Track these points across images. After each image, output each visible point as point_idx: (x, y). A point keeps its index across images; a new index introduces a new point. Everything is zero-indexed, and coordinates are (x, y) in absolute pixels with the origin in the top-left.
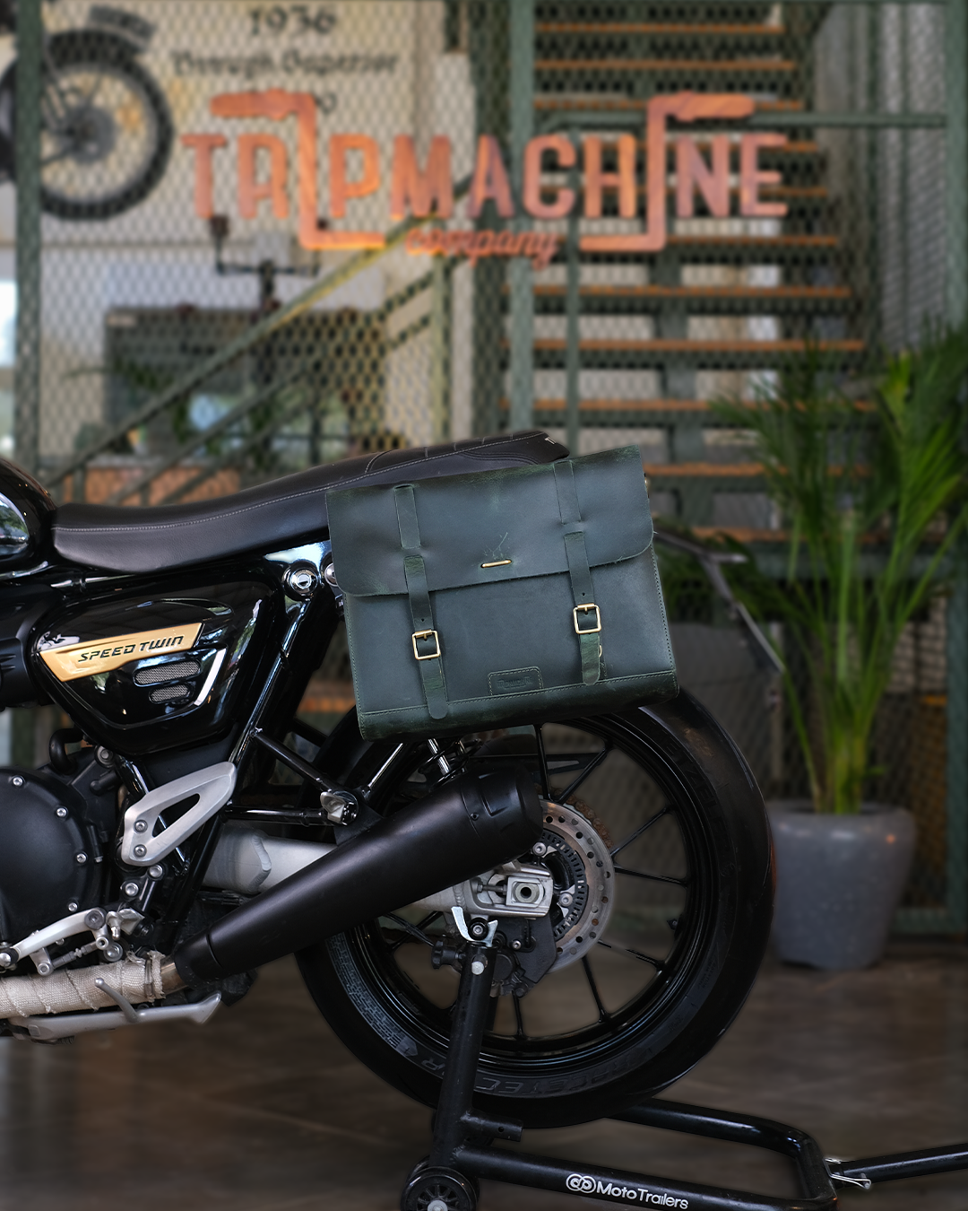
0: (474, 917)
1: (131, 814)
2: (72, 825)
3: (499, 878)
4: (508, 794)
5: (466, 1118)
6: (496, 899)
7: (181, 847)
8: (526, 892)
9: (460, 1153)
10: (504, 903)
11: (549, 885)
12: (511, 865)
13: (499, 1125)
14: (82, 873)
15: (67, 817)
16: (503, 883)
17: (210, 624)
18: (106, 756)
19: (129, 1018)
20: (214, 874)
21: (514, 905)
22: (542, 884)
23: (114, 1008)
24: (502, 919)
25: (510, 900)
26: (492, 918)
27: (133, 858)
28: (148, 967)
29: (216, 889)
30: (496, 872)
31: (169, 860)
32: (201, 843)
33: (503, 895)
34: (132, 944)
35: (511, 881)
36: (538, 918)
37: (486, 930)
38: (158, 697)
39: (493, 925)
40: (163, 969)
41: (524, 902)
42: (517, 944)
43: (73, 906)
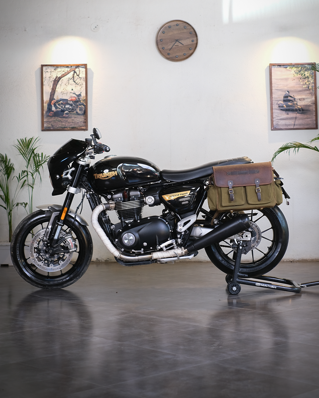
0: (238, 240)
1: (179, 223)
2: (168, 225)
3: (242, 234)
4: (245, 219)
5: (238, 274)
6: (241, 237)
7: (187, 229)
8: (247, 236)
9: (238, 280)
10: (243, 238)
11: (250, 235)
12: (244, 231)
13: (244, 275)
14: (170, 233)
15: (168, 224)
16: (243, 235)
17: (192, 191)
18: (173, 213)
19: (178, 259)
20: (192, 234)
21: (245, 238)
22: (249, 235)
23: (176, 257)
24: (243, 241)
25: (244, 238)
26: (241, 240)
27: (179, 231)
28: (182, 250)
29: (192, 237)
30: (241, 233)
31: (185, 231)
32: (190, 229)
33: (242, 237)
34: (179, 246)
35: (244, 234)
36: (249, 241)
37: (240, 243)
38: (183, 203)
39: (241, 242)
40: (185, 250)
41: (246, 238)
42: (245, 245)
43: (169, 239)
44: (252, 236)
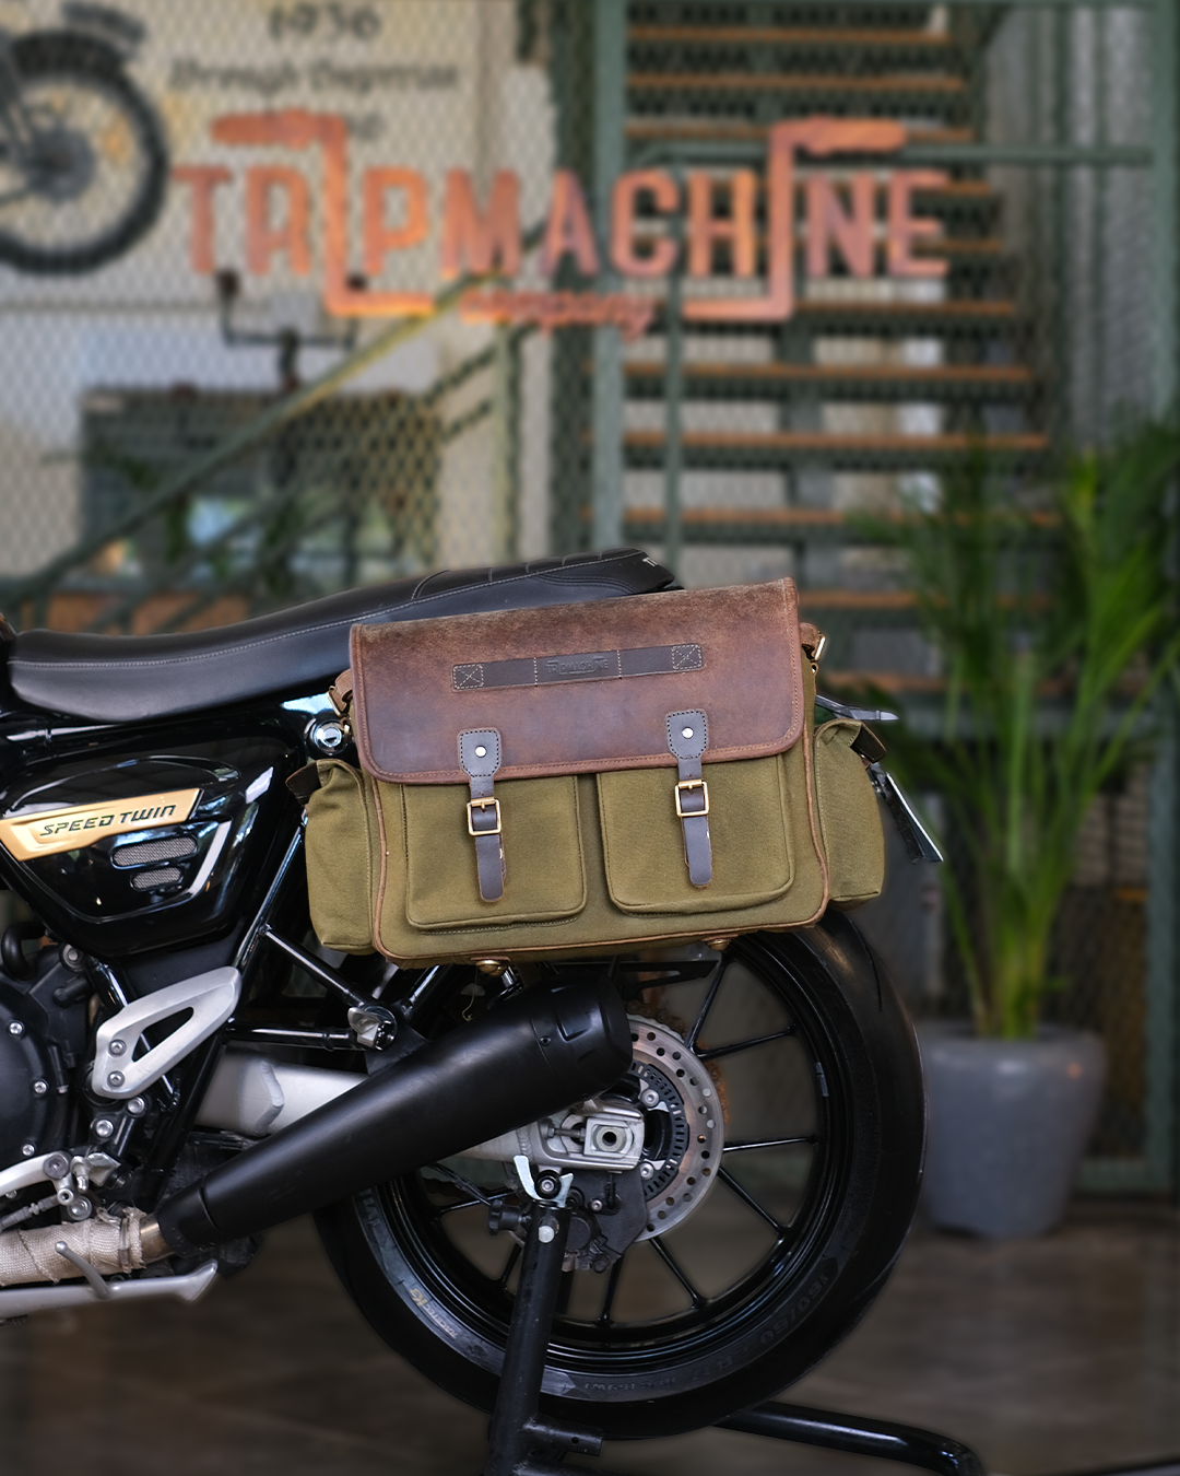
0: (542, 1169)
1: (107, 1031)
2: (29, 1046)
3: (577, 1119)
4: (587, 1013)
5: (528, 1426)
6: (572, 1146)
7: (168, 1075)
8: (610, 1138)
10: (582, 1152)
11: (639, 1130)
12: (591, 1103)
13: (572, 1435)
14: (41, 1107)
15: (23, 1034)
16: (581, 1126)
17: (210, 791)
18: (74, 957)
19: (99, 1294)
20: (211, 1110)
21: (595, 1154)
22: (633, 1130)
23: (80, 1281)
24: (578, 1172)
25: (589, 1148)
26: (566, 1170)
27: (107, 1088)
28: (124, 1228)
29: (214, 1129)
30: (572, 1112)
31: (153, 1091)
32: (195, 1069)
33: (580, 1142)
34: (104, 1199)
35: (591, 1124)
36: (625, 1171)
37: (558, 1186)
38: (143, 882)
39: (567, 1179)
40: (143, 1231)
41: (607, 1151)
42: (597, 1205)
43: (28, 1149)
44: (649, 1141)
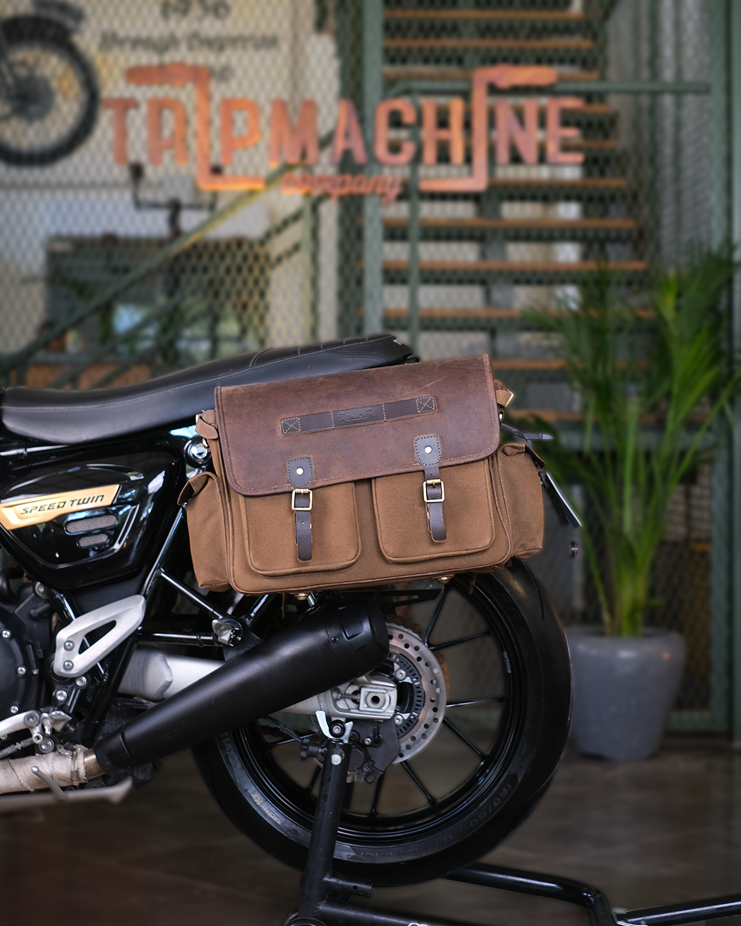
0: (334, 719)
1: (63, 635)
2: (14, 644)
3: (356, 688)
4: (361, 623)
5: (326, 879)
6: (352, 705)
7: (101, 662)
8: (376, 700)
9: (323, 908)
10: (358, 709)
11: (394, 694)
12: (364, 678)
13: (353, 884)
14: (22, 683)
15: (11, 638)
16: (357, 692)
17: (126, 485)
18: (42, 590)
19: (58, 798)
20: (127, 684)
21: (366, 710)
22: (390, 695)
23: (47, 790)
24: (356, 721)
25: (363, 706)
26: (348, 720)
27: (63, 671)
28: (74, 757)
29: (129, 696)
30: (352, 684)
31: (92, 672)
32: (117, 659)
33: (357, 702)
34: (62, 740)
35: (364, 691)
36: (385, 720)
37: (344, 729)
38: (84, 543)
39: (349, 725)
40: (86, 760)
41: (374, 708)
42: (368, 741)
43: (14, 709)
44: (400, 701)
